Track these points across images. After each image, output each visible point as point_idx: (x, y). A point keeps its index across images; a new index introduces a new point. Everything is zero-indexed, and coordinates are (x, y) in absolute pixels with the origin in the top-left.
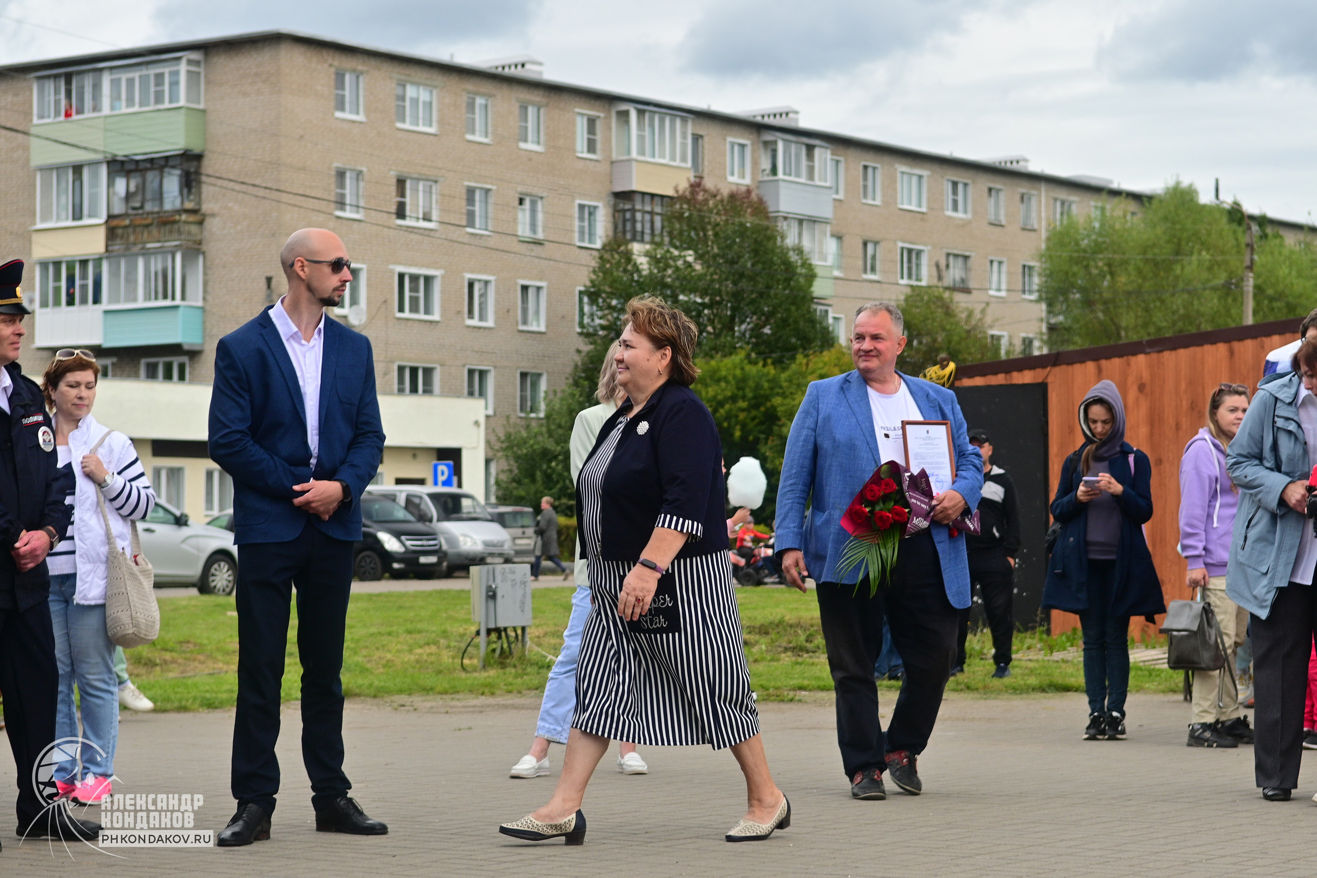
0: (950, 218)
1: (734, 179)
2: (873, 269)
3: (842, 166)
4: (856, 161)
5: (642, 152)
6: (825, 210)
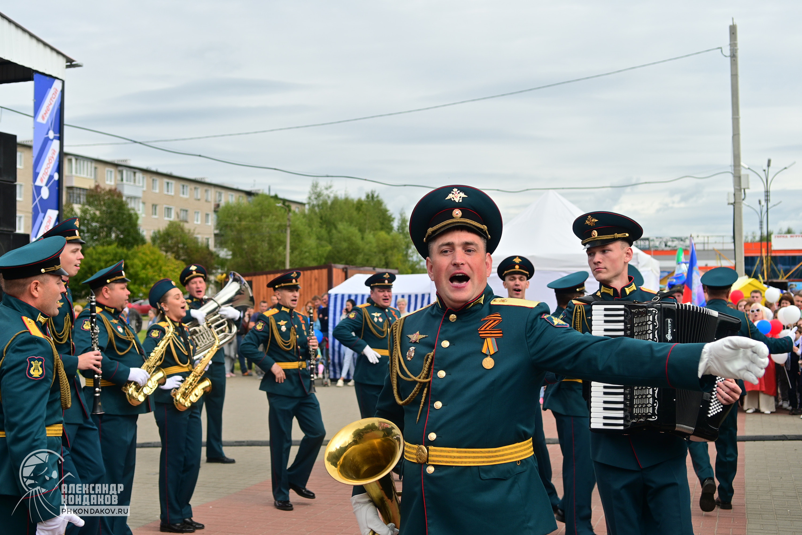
0: (181, 198)
1: (108, 182)
2: (155, 214)
3: (145, 180)
4: (150, 178)
5: (76, 172)
6: (139, 194)
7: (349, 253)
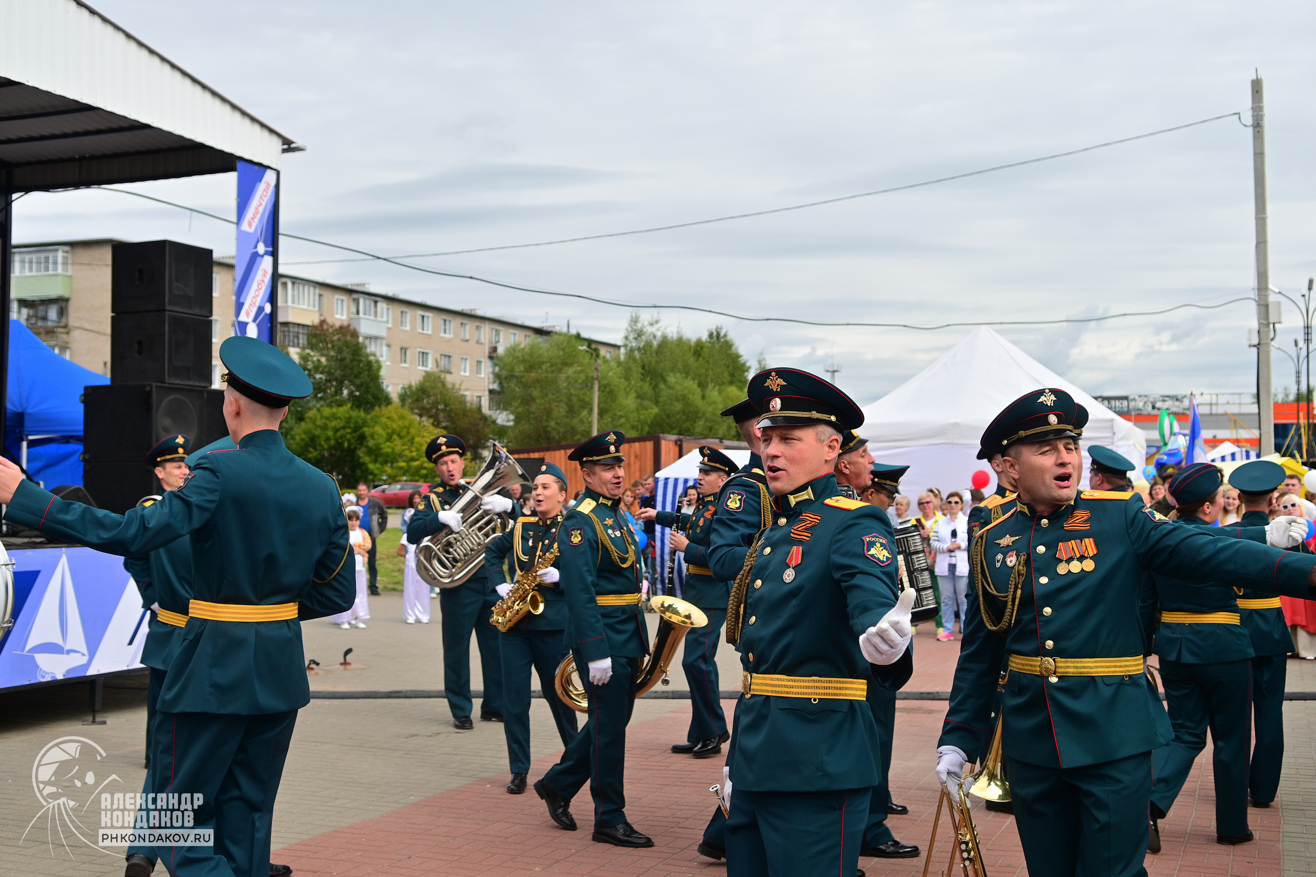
0: (442, 338)
1: (338, 316)
2: (405, 362)
3: (391, 312)
4: (397, 309)
5: (293, 302)
6: (383, 333)
7: (684, 418)
